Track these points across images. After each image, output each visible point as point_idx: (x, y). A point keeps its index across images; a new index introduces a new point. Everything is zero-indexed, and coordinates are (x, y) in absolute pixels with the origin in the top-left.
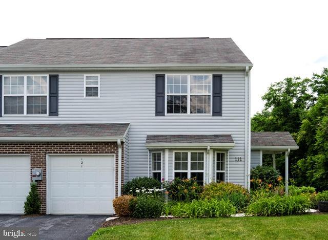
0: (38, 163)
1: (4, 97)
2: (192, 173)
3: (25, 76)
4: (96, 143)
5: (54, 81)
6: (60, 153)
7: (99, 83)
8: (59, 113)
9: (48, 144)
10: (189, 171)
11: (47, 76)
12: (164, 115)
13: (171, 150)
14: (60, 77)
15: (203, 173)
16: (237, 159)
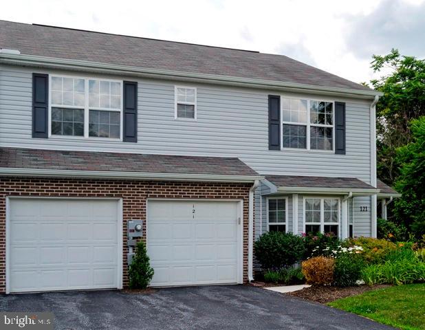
0: (134, 211)
1: (52, 108)
2: (325, 226)
3: (87, 79)
4: (218, 184)
5: (130, 90)
6: (168, 197)
7: (196, 100)
8: (139, 138)
9: (150, 183)
10: (322, 224)
11: (121, 82)
12: (279, 150)
13: (301, 195)
14: (139, 86)
15: (337, 226)
16: (363, 209)
